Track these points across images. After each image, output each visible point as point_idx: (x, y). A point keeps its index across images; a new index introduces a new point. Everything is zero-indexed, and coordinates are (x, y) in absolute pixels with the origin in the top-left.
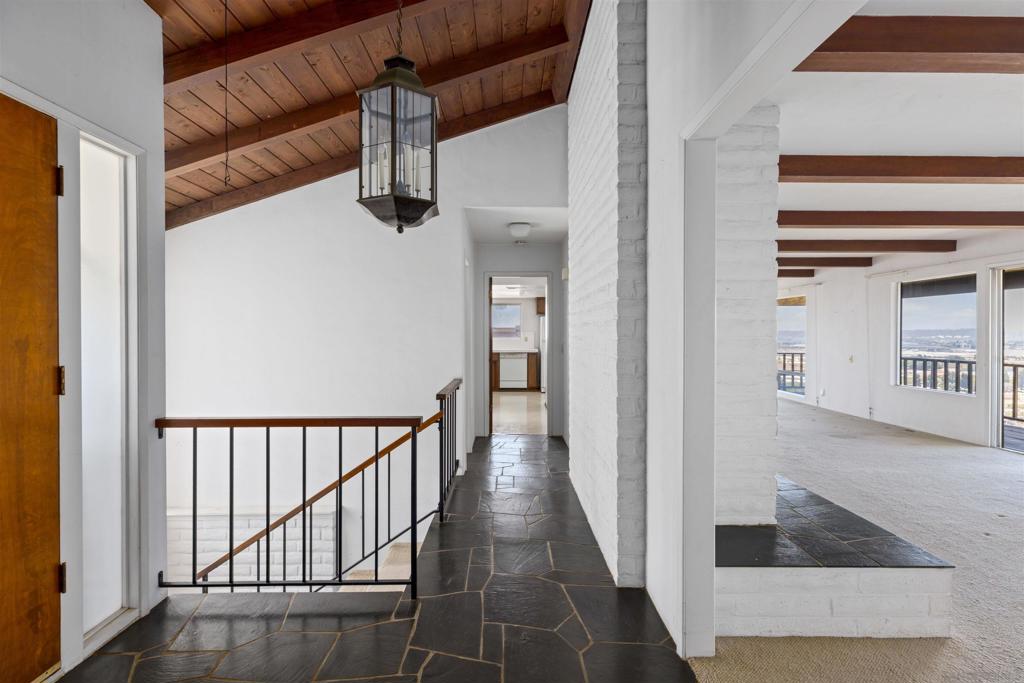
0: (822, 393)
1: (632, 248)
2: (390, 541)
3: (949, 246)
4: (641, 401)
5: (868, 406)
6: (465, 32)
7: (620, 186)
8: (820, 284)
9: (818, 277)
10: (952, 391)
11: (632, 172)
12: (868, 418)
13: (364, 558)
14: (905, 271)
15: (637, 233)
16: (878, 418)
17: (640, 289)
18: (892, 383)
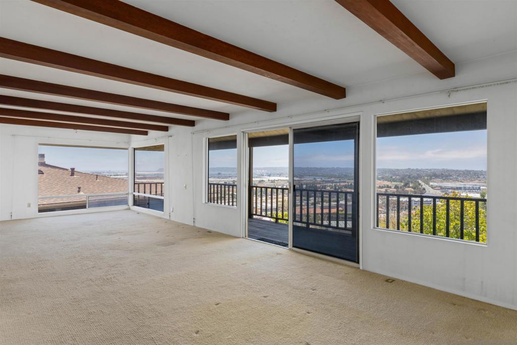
0: (172, 210)
3: (225, 116)
5: (193, 217)
8: (171, 136)
9: (170, 132)
12: (192, 225)
14: (208, 131)
16: (198, 225)
18: (204, 202)
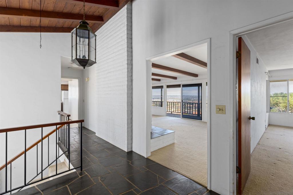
1: (130, 78)
2: (49, 165)
3: (159, 80)
4: (131, 111)
6: (78, 9)
7: (127, 64)
10: (159, 107)
11: (130, 61)
13: (38, 175)
15: (130, 75)
17: (131, 87)
